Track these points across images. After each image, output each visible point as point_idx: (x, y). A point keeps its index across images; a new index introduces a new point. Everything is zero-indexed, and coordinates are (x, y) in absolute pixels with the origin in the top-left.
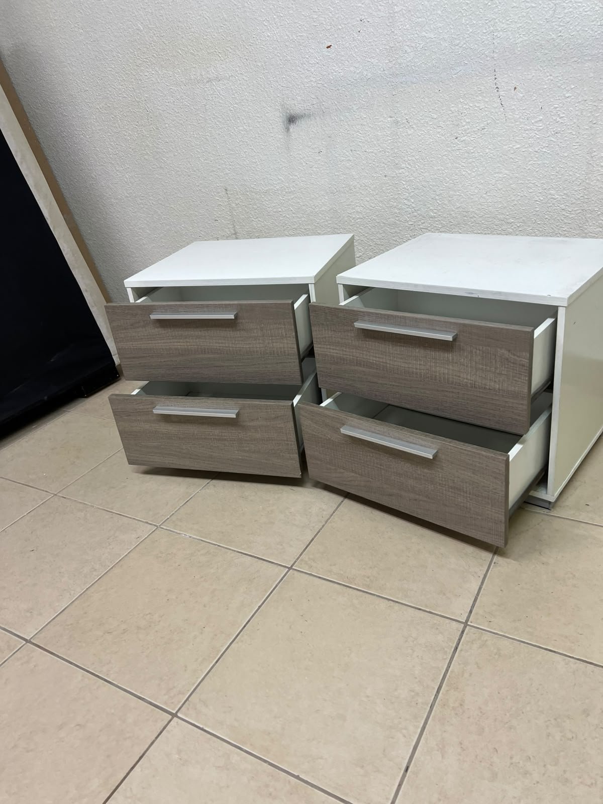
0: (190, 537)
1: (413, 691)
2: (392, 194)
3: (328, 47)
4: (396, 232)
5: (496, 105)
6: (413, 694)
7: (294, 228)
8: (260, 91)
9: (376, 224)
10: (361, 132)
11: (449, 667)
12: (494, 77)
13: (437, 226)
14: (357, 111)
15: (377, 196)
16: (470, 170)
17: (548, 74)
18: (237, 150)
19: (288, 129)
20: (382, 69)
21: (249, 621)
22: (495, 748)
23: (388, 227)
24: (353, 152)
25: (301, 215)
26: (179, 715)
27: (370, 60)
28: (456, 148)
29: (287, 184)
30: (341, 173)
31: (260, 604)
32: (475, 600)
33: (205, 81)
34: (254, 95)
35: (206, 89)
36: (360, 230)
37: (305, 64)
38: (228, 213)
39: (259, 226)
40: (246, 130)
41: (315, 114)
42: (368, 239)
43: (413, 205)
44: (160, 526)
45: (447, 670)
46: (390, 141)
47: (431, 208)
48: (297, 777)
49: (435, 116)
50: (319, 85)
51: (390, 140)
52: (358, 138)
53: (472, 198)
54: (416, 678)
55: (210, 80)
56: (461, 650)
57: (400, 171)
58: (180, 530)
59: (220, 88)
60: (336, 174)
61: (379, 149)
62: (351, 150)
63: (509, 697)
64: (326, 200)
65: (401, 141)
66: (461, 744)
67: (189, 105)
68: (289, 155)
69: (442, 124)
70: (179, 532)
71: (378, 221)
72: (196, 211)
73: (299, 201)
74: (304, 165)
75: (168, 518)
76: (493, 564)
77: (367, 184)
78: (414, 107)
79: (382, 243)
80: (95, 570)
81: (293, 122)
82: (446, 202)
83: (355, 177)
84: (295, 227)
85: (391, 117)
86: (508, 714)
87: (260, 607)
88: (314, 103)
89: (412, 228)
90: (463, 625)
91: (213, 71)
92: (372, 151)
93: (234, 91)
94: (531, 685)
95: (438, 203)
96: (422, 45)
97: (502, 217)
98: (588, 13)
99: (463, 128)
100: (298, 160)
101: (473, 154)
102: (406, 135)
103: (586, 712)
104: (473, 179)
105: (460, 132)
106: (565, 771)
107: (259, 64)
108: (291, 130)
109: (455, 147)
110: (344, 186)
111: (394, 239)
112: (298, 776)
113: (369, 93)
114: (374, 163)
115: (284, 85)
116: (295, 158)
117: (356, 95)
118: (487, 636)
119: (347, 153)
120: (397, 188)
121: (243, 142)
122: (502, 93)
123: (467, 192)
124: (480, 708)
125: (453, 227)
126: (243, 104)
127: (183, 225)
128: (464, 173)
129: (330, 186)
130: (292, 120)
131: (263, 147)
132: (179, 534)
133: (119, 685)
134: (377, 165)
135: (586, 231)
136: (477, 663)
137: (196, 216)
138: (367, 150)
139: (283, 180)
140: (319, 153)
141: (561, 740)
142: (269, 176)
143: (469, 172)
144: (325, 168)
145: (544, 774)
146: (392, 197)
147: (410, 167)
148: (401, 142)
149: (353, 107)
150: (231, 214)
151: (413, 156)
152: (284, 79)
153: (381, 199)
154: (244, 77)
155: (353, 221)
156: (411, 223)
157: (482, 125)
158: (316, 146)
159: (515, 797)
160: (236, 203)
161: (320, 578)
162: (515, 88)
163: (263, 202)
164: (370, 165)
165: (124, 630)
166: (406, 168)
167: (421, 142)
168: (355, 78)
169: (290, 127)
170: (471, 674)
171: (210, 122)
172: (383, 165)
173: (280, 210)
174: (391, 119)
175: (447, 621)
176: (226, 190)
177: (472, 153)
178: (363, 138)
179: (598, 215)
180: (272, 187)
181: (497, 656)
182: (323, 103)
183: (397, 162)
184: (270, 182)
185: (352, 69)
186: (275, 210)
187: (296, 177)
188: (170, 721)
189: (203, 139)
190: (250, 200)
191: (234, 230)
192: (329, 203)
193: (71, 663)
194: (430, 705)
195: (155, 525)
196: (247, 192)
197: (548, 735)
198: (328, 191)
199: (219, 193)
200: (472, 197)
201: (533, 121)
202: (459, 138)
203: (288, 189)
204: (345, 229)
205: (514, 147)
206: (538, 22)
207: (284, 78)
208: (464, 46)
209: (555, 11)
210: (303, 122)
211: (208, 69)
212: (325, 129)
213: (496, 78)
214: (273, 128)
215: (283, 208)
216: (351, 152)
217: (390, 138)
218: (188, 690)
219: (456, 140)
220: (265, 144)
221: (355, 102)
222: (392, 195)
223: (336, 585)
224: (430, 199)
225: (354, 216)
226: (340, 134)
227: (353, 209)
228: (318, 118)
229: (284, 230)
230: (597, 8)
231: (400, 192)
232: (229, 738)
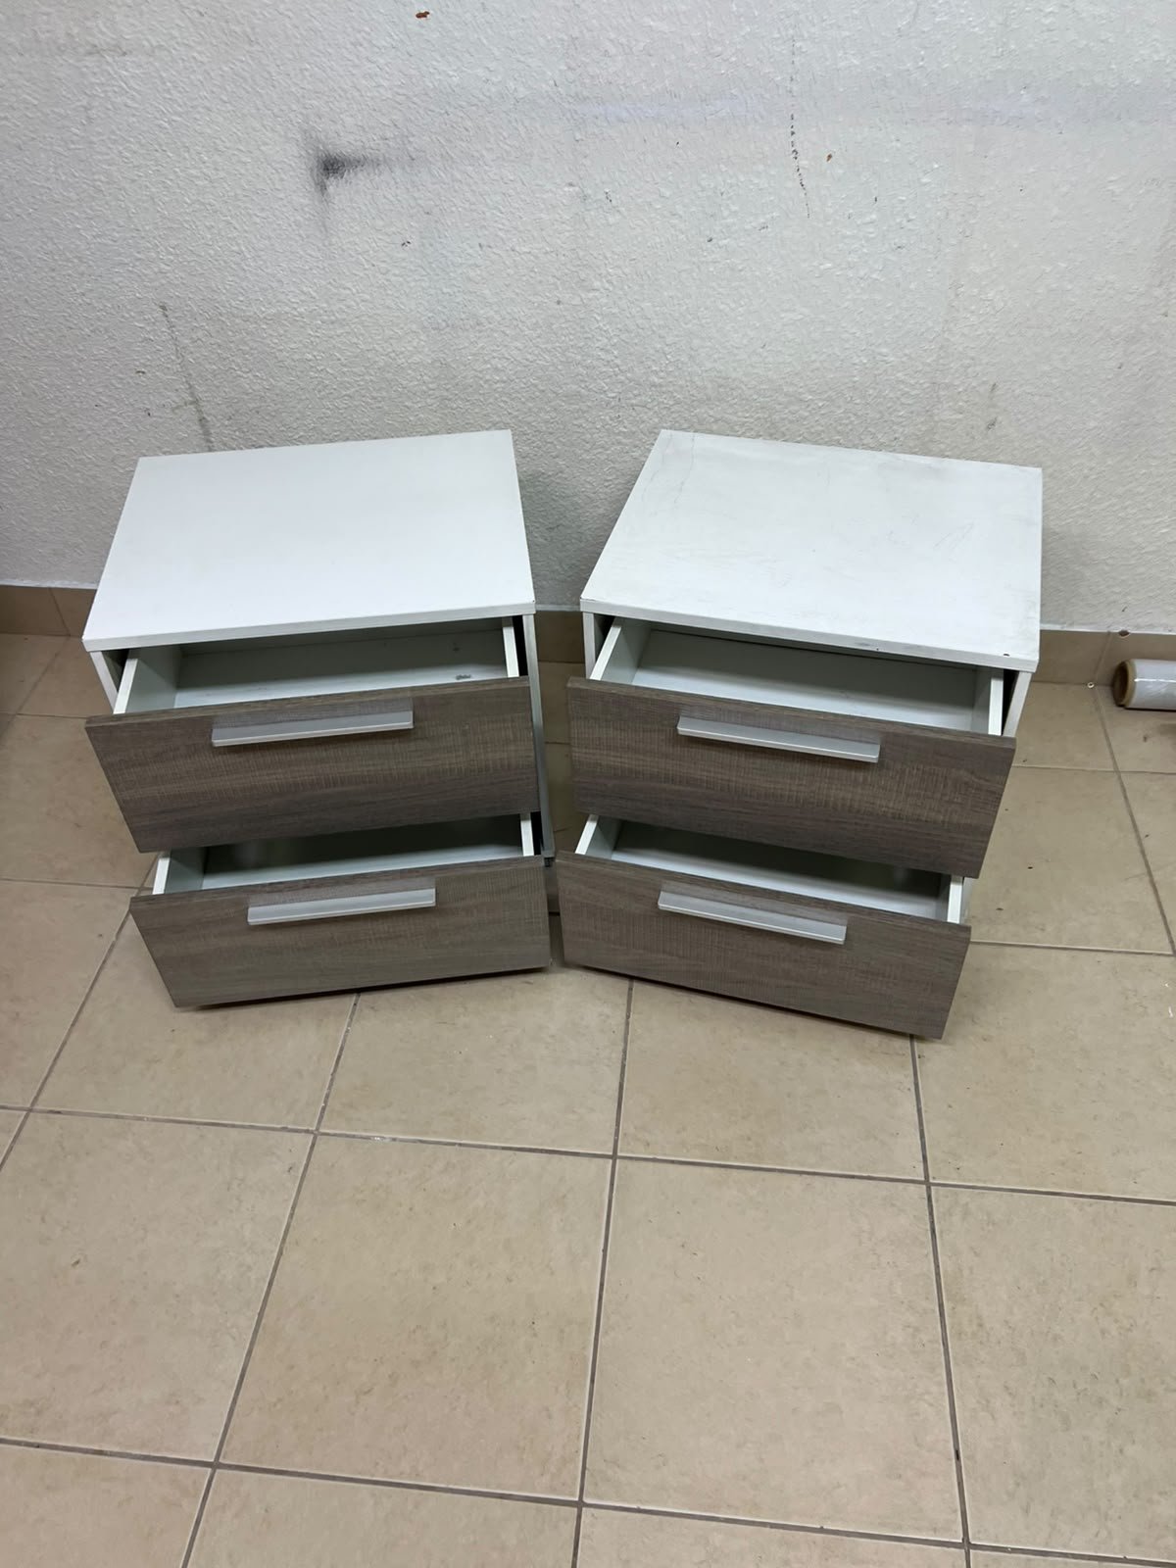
0: (394, 1140)
1: (909, 1327)
2: (572, 337)
3: (420, 15)
4: (580, 409)
5: (789, 184)
6: (911, 1330)
7: (348, 395)
8: (243, 92)
9: (538, 394)
10: (503, 210)
11: (937, 1267)
12: (790, 130)
13: (665, 401)
14: (492, 163)
15: (538, 340)
16: (735, 302)
17: (893, 137)
18: (186, 221)
19: (323, 188)
20: (552, 82)
21: (602, 1285)
22: (1050, 1379)
23: (563, 401)
24: (484, 248)
25: (363, 369)
26: (587, 1500)
27: (522, 59)
28: (710, 258)
29: (325, 305)
30: (456, 290)
31: (602, 1247)
32: (922, 1136)
33: (81, 50)
34: (225, 99)
35: (85, 70)
36: (502, 404)
37: (361, 45)
38: (173, 357)
39: (256, 387)
40: (206, 177)
41: (390, 159)
42: (520, 421)
43: (618, 361)
44: (317, 1129)
45: (938, 1274)
46: (567, 234)
47: (654, 368)
48: (822, 1530)
49: (668, 194)
50: (399, 98)
51: (569, 231)
52: (496, 222)
53: (735, 355)
54: (902, 1303)
55: (94, 51)
56: (941, 1232)
57: (591, 295)
58: (365, 1130)
59: (126, 70)
60: (445, 290)
61: (543, 248)
62: (480, 245)
63: (1034, 1291)
64: (423, 343)
65: (592, 235)
66: (1007, 1388)
67: (36, 102)
68: (327, 243)
69: (680, 210)
70: (364, 1134)
71: (542, 388)
72: (80, 351)
73: (355, 340)
74: (366, 266)
75: (324, 1109)
76: (917, 1059)
77: (516, 316)
78: (624, 170)
79: (551, 430)
80: (249, 1268)
81: (335, 171)
82: (684, 359)
83: (490, 301)
84: (348, 392)
85: (571, 185)
86: (1044, 1319)
87: (605, 1250)
88: (389, 135)
89: (613, 403)
90: (924, 1187)
91: (104, 29)
92: (528, 250)
93: (169, 84)
94: (1052, 1260)
95: (667, 359)
96: (642, 44)
97: (791, 390)
98: (977, 29)
99: (723, 221)
100: (352, 257)
101: (742, 273)
102: (603, 225)
103: (1132, 1281)
104: (739, 318)
105: (718, 229)
106: (1143, 1381)
107: (238, 29)
108: (331, 189)
109: (705, 256)
110: (463, 316)
111: (575, 422)
112: (822, 1528)
113: (522, 131)
114: (532, 274)
115: (307, 86)
116: (343, 250)
117: (491, 130)
118: (965, 1196)
119: (470, 251)
120: (583, 327)
121: (203, 204)
122: (803, 162)
123: (728, 341)
124: (1007, 1322)
125: (695, 403)
126: (198, 116)
127: (46, 380)
128: (722, 307)
129: (430, 315)
130: (331, 166)
131: (258, 220)
132: (368, 1138)
133: (451, 1486)
134: (539, 278)
135: (936, 418)
136: (972, 1248)
137: (80, 361)
138: (517, 248)
139: (314, 294)
140: (403, 244)
141: (1120, 1334)
142: (275, 285)
143: (733, 306)
144: (417, 278)
145: (1121, 1394)
146: (571, 343)
147: (611, 289)
148: (592, 238)
149: (482, 156)
150: (179, 361)
151: (618, 267)
152: (307, 73)
153: (549, 346)
154: (195, 54)
155: (486, 386)
156: (613, 395)
157: (762, 220)
158: (393, 229)
159: (1102, 1443)
160: (191, 338)
161: (673, 1162)
162: (830, 157)
163: (264, 338)
164: (524, 279)
165: (390, 1376)
166: (602, 290)
167: (635, 242)
168: (488, 94)
169: (328, 183)
170: (971, 1269)
171: (104, 149)
172: (552, 280)
173: (310, 357)
174: (571, 189)
175: (901, 1186)
176: (164, 308)
177: (741, 271)
178: (507, 223)
179: (959, 393)
180: (287, 309)
181: (991, 1227)
182: (411, 139)
183: (583, 276)
184: (282, 297)
185: (480, 72)
186: (296, 357)
187: (348, 292)
188: (579, 1517)
189: (84, 186)
190: (230, 333)
191: (192, 394)
192: (430, 350)
193: (334, 1478)
194: (941, 1342)
195: (307, 1131)
196: (221, 314)
197: (1103, 1332)
198: (426, 324)
199: (142, 313)
200: (736, 351)
201: (859, 222)
202: (714, 241)
203: (329, 316)
204: (468, 401)
205: (822, 267)
206: (883, 34)
207: (306, 70)
208: (734, 59)
209: (916, 15)
210: (360, 175)
211: (89, 24)
212: (416, 195)
213: (793, 133)
214: (282, 180)
215: (315, 353)
216: (478, 248)
217: (568, 228)
218: (577, 1452)
219: (709, 245)
220: (263, 215)
221: (488, 146)
222: (570, 340)
223: (707, 1170)
224: (652, 351)
225: (488, 377)
226: (454, 209)
227: (486, 362)
228: (398, 172)
229: (321, 399)
230: (992, 24)
231: (589, 335)
232: (690, 1509)
